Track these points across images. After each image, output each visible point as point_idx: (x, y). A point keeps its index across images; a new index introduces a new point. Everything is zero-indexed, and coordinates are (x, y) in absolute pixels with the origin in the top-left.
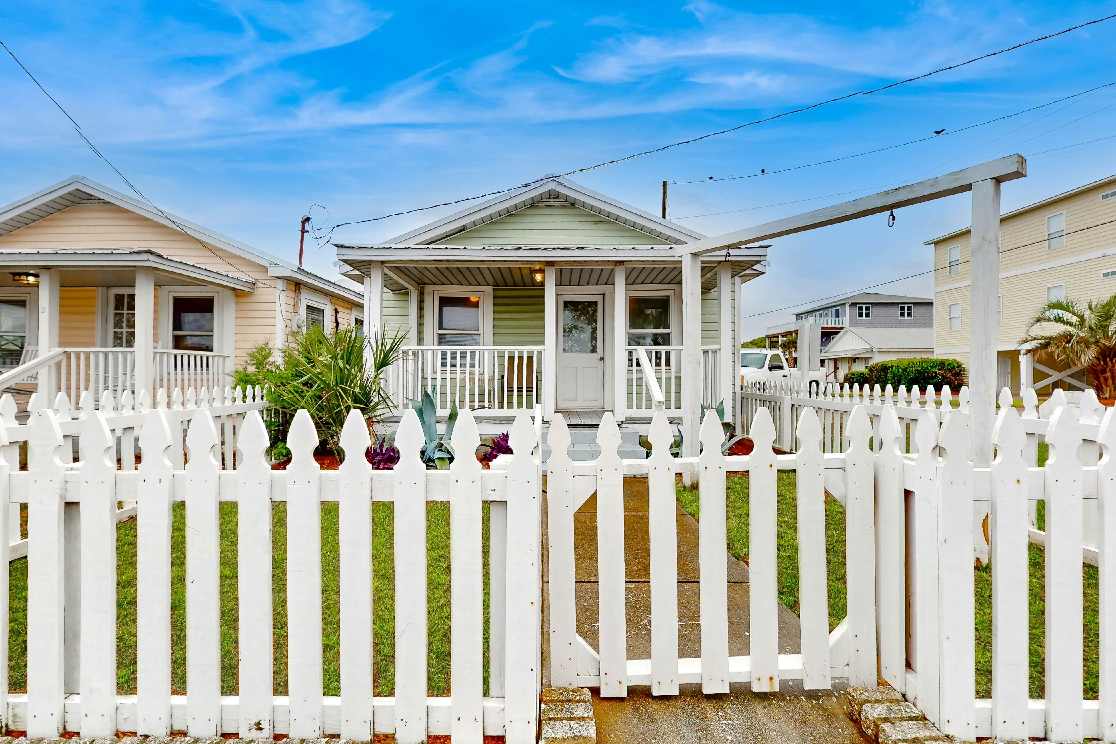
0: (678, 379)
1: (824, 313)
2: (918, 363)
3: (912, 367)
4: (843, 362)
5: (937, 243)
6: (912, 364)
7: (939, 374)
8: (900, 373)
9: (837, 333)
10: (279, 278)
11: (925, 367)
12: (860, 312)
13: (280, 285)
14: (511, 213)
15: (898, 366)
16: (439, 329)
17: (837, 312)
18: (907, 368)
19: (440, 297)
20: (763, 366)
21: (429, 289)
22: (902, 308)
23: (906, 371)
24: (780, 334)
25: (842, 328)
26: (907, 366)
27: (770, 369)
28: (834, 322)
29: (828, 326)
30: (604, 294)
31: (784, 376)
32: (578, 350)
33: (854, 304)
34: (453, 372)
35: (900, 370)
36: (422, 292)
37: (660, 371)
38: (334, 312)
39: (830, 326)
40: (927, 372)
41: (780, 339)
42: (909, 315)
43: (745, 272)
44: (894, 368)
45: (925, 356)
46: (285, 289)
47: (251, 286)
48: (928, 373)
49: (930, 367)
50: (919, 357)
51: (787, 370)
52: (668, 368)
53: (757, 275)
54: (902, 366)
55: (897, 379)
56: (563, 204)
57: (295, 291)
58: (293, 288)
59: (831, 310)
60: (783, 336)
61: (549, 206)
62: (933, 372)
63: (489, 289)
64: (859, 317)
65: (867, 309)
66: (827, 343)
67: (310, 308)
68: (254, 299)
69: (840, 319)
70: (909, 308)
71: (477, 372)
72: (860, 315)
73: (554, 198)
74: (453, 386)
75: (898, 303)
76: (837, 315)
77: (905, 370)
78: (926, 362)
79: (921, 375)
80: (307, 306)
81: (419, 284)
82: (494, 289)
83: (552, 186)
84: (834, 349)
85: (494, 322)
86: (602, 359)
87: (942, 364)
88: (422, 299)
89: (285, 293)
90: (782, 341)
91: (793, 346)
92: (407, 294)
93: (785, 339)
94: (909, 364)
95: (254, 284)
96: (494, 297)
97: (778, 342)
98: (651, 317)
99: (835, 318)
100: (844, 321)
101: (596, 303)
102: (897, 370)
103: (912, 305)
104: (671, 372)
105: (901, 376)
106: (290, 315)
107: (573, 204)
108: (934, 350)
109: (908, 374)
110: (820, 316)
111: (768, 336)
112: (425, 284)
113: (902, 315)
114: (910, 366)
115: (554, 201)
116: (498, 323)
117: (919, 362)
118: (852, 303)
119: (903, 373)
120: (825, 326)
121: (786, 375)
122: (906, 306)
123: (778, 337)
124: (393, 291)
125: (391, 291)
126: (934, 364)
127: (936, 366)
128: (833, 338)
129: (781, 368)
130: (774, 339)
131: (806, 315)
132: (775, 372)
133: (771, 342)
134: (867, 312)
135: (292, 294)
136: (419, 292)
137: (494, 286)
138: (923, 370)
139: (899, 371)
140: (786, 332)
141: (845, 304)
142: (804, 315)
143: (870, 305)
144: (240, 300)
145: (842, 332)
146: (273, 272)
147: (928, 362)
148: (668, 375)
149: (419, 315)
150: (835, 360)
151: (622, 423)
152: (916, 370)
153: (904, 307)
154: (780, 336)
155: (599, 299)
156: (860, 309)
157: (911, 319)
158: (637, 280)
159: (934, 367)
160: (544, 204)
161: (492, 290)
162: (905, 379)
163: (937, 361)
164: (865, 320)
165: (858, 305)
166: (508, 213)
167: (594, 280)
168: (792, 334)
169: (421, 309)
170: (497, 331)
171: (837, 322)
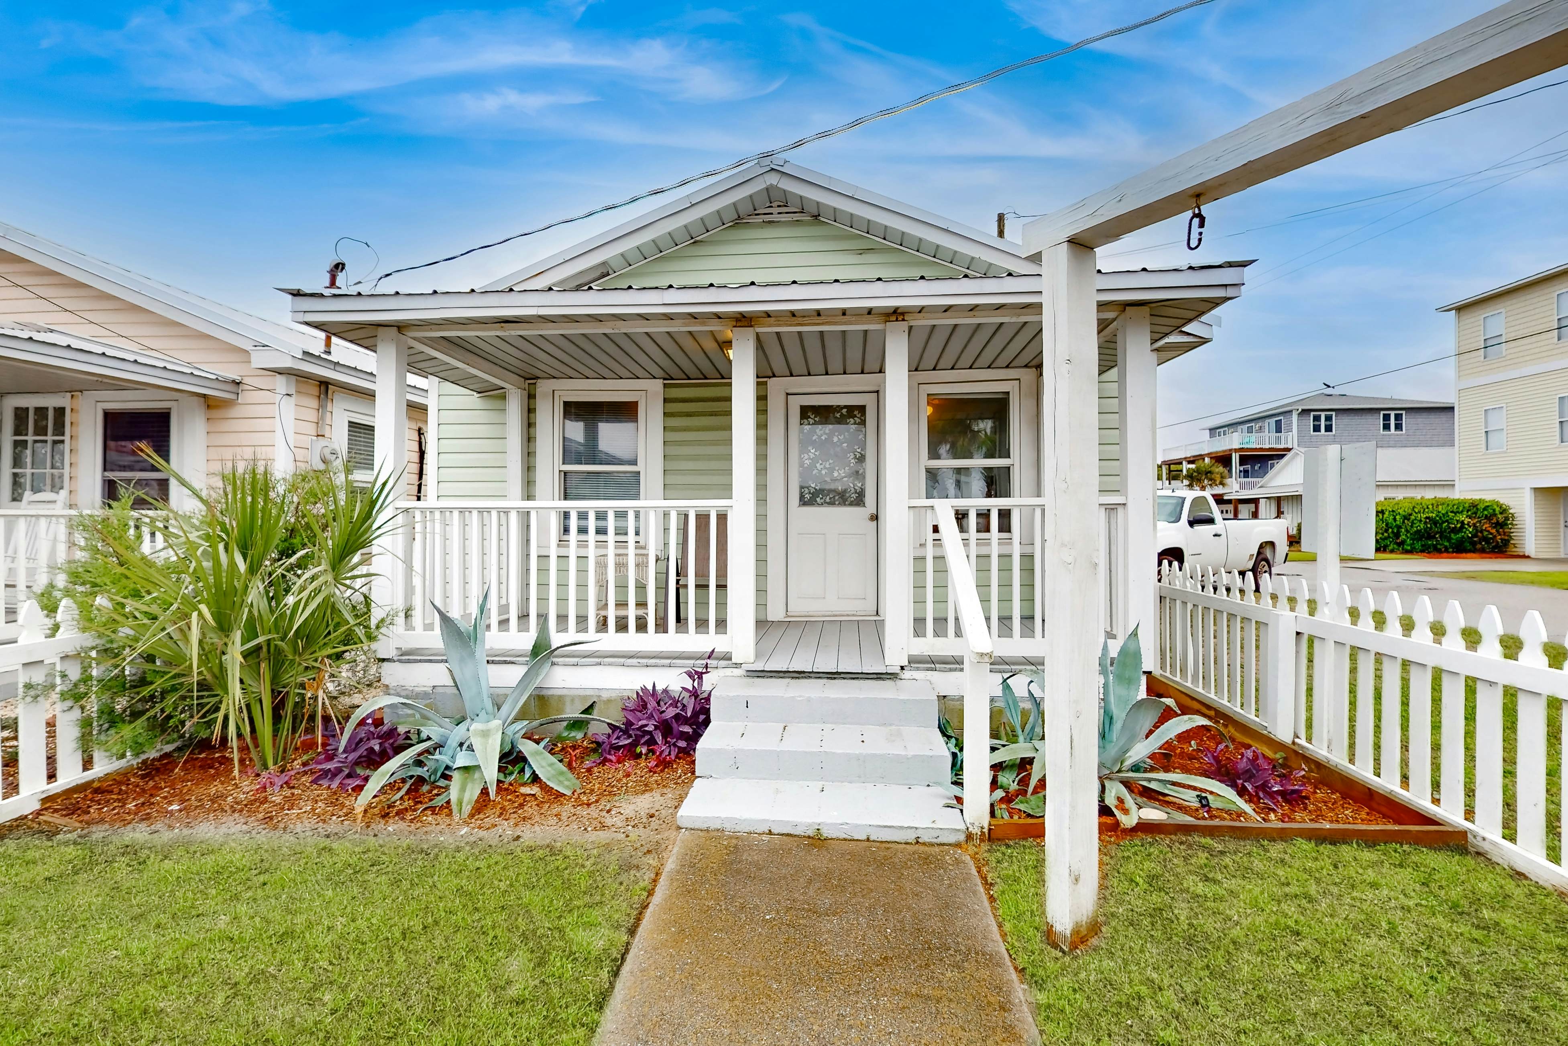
0: (1028, 559)
1: (1256, 426)
2: (1430, 507)
3: (1419, 512)
4: (1290, 502)
5: (1461, 309)
6: (1419, 507)
7: (1468, 524)
8: (1398, 523)
9: (1283, 456)
10: (279, 372)
11: (1443, 512)
12: (1317, 423)
13: (281, 384)
14: (697, 239)
15: (1393, 511)
16: (563, 463)
17: (1278, 424)
18: (1411, 515)
19: (565, 403)
20: (1178, 520)
21: (543, 387)
22: (1387, 417)
23: (1408, 520)
24: (1185, 458)
25: (1289, 450)
26: (1410, 511)
27: (1192, 523)
28: (1273, 440)
29: (1264, 447)
30: (877, 392)
31: (1215, 535)
32: (828, 500)
33: (1305, 412)
34: (583, 544)
35: (1398, 517)
36: (532, 393)
37: (987, 542)
38: (416, 434)
39: (1267, 446)
40: (1447, 521)
41: (1185, 467)
42: (1398, 427)
43: (1167, 340)
44: (1387, 513)
45: (1441, 494)
46: (292, 392)
47: (230, 387)
48: (1449, 523)
49: (1452, 512)
50: (1429, 495)
51: (1220, 525)
52: (1005, 535)
53: (1191, 347)
54: (1401, 511)
55: (1393, 532)
56: (796, 217)
57: (319, 397)
58: (315, 391)
59: (1267, 421)
60: (1190, 462)
61: (770, 222)
62: (1457, 521)
63: (656, 386)
64: (1314, 431)
65: (1329, 418)
66: (1261, 471)
67: (353, 426)
68: (235, 412)
69: (1283, 435)
70: (1398, 417)
71: (631, 545)
72: (1317, 429)
73: (779, 206)
74: (582, 571)
75: (1379, 410)
76: (1279, 430)
77: (1406, 518)
78: (1443, 504)
79: (1436, 526)
80: (350, 422)
81: (526, 379)
82: (665, 386)
83: (773, 180)
84: (1273, 484)
85: (666, 447)
86: (875, 518)
87: (1473, 508)
88: (531, 407)
89: (292, 401)
90: (1188, 470)
91: (1206, 478)
92: (503, 397)
93: (1192, 466)
94: (1414, 507)
95: (238, 384)
96: (666, 400)
97: (1181, 471)
98: (982, 435)
99: (1274, 435)
100: (1290, 439)
101: (862, 409)
102: (1392, 517)
103: (1404, 412)
104: (1011, 544)
105: (1399, 527)
106: (306, 441)
107: (816, 217)
108: (1457, 483)
109: (1413, 523)
110: (1250, 430)
111: (1164, 463)
112: (537, 378)
113: (1387, 427)
114: (1417, 510)
115: (779, 213)
116: (673, 450)
117: (1433, 505)
118: (1303, 410)
119: (1404, 522)
120: (1258, 447)
121: (1219, 533)
122: (1393, 414)
123: (1181, 463)
124: (479, 393)
125: (475, 393)
126: (1459, 507)
127: (1462, 511)
128: (1272, 466)
129: (1211, 521)
130: (1173, 467)
131: (1226, 429)
132: (1200, 528)
133: (1170, 471)
134: (1328, 423)
135: (314, 403)
136: (526, 393)
137: (665, 379)
138: (1440, 518)
139: (1395, 520)
140: (1194, 456)
141: (1291, 411)
142: (1222, 430)
143: (1334, 413)
144: (215, 413)
145: (1290, 455)
146: (260, 359)
147: (1448, 505)
148: (1005, 550)
149: (526, 436)
150: (1279, 500)
151: (902, 668)
152: (1427, 518)
153: (1389, 415)
154: (1184, 463)
155: (868, 401)
156: (1317, 419)
157: (1401, 435)
158: (941, 361)
159: (1458, 512)
160: (759, 219)
161: (662, 386)
162: (1407, 531)
163: (1464, 502)
164: (1324, 436)
165: (1312, 414)
166: (692, 238)
167: (854, 362)
168: (1204, 459)
169: (529, 425)
170: (673, 465)
171: (1278, 440)
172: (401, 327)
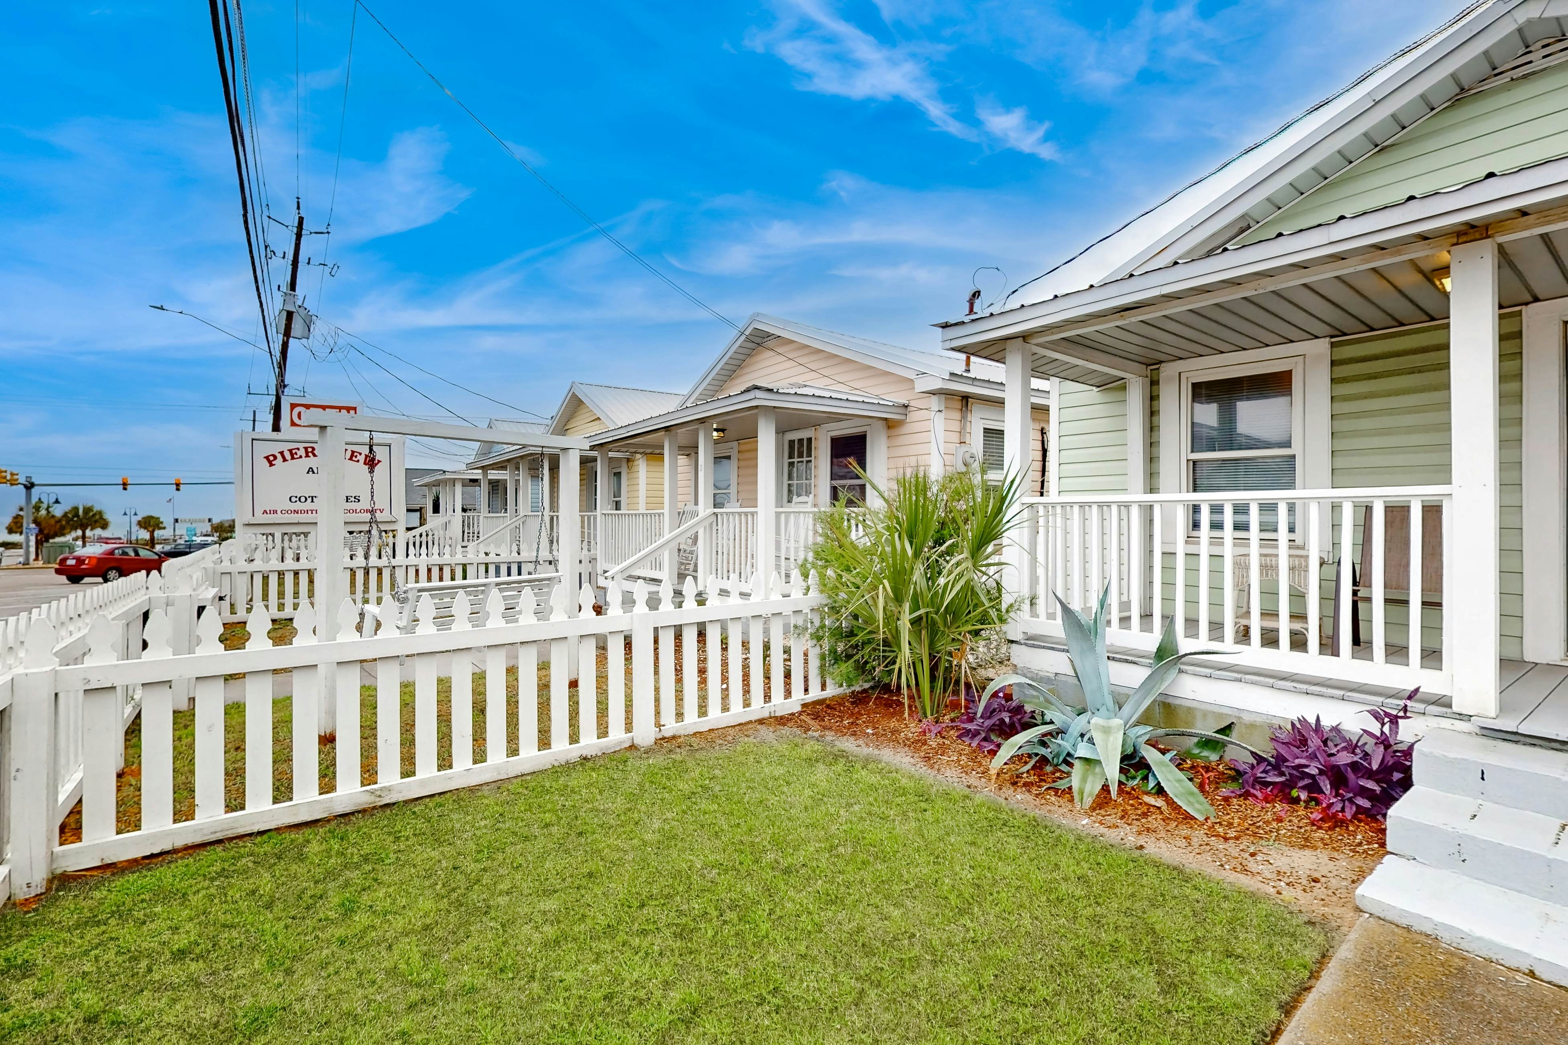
10: (933, 393)
13: (934, 403)
14: (1385, 144)
16: (1192, 451)
19: (1194, 385)
21: (1168, 371)
34: (1216, 541)
36: (1155, 378)
38: (1040, 434)
46: (942, 408)
47: (902, 410)
57: (961, 410)
58: (958, 405)
63: (1323, 346)
67: (987, 432)
68: (906, 429)
71: (1283, 544)
73: (1544, 47)
74: (1216, 572)
80: (985, 429)
81: (1148, 365)
82: (1333, 345)
83: (1530, 12)
85: (1335, 422)
88: (1154, 394)
89: (942, 415)
92: (1124, 388)
95: (906, 406)
96: (1334, 363)
106: (952, 448)
112: (1161, 362)
115: (1543, 58)
116: (1346, 425)
124: (1099, 387)
125: (1094, 388)
135: (957, 415)
136: (1147, 380)
137: (1333, 337)
144: (894, 432)
146: (921, 385)
149: (1148, 426)
161: (1329, 346)
166: (1376, 146)
169: (1152, 413)
170: (1344, 444)
172: (1025, 337)
